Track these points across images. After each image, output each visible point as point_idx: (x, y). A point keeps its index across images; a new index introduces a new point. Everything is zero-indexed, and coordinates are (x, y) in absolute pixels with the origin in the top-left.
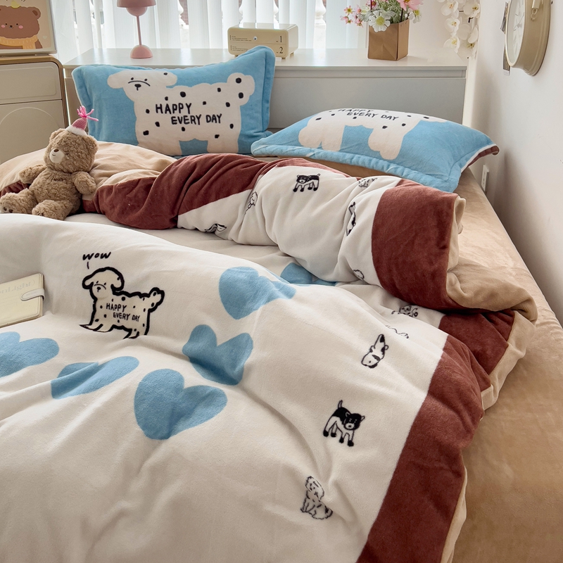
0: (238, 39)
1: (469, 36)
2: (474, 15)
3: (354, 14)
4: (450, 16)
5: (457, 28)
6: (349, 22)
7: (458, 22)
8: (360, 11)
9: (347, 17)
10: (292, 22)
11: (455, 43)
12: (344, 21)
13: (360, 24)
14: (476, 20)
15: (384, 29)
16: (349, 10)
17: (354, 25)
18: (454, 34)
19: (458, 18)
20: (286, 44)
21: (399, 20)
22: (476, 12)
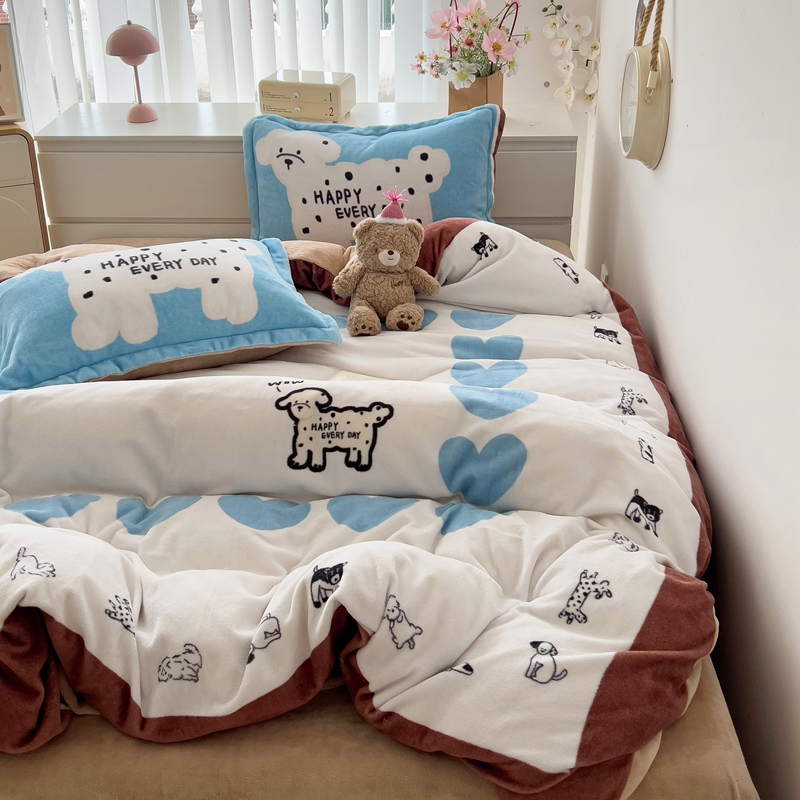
0: (273, 96)
1: (586, 85)
2: (592, 58)
3: (429, 62)
4: (561, 57)
5: (570, 74)
6: (423, 72)
7: (572, 66)
8: (437, 58)
9: (419, 66)
10: (347, 70)
11: (568, 92)
12: (416, 71)
13: (437, 76)
14: (596, 64)
15: (467, 86)
16: (422, 58)
17: (428, 77)
18: (567, 81)
19: (573, 60)
20: (338, 103)
21: (488, 73)
22: (596, 53)
